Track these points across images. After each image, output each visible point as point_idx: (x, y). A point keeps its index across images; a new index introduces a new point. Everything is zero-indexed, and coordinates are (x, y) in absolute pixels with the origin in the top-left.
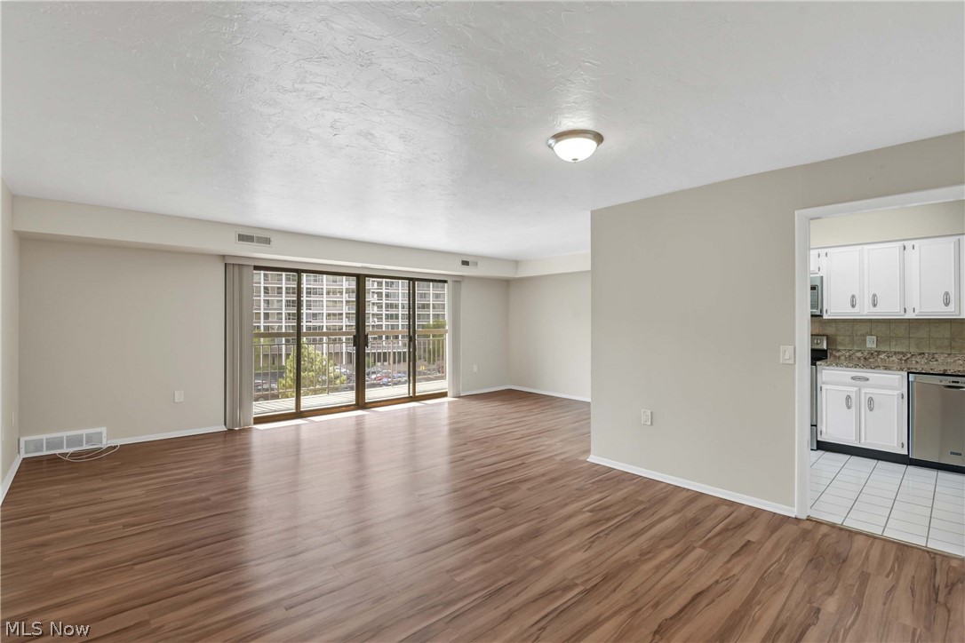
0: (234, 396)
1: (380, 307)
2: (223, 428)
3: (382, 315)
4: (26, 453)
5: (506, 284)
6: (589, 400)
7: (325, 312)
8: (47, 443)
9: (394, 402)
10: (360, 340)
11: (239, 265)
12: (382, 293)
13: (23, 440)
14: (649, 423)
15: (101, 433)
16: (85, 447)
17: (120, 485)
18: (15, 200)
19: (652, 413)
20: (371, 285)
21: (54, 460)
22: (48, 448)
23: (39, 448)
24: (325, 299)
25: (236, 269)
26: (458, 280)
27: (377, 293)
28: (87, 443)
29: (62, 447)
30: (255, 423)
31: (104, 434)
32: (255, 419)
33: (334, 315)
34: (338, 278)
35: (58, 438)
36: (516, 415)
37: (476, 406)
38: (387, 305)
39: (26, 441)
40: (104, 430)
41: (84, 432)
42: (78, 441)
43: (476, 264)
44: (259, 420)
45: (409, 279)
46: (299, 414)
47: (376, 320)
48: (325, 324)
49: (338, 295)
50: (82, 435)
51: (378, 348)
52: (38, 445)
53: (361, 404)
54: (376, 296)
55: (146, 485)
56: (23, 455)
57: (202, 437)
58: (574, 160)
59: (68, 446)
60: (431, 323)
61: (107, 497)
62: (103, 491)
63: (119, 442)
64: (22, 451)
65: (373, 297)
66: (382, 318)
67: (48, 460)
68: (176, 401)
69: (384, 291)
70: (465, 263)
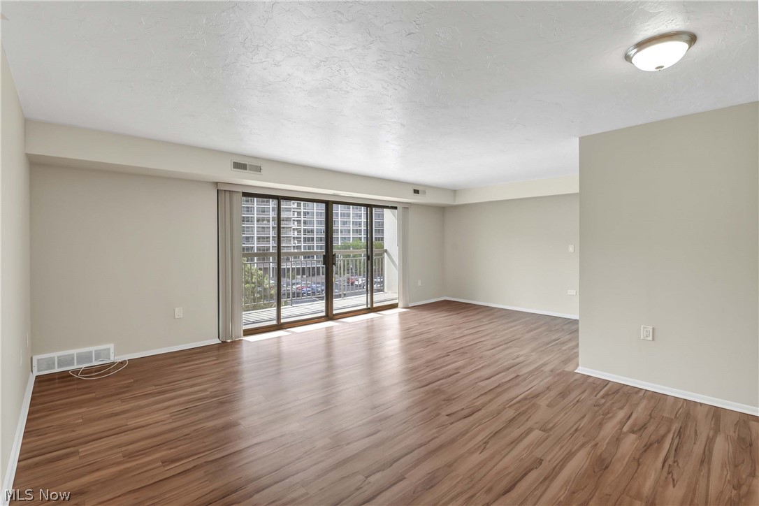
0: (226, 311)
1: (299, 231)
2: (219, 342)
3: (300, 238)
4: (39, 371)
5: (442, 210)
6: (576, 317)
7: (256, 236)
8: (59, 360)
9: (358, 313)
10: (329, 259)
11: (230, 191)
12: (300, 221)
13: (35, 358)
14: (650, 338)
15: (109, 349)
16: (95, 363)
17: (141, 407)
18: (29, 125)
19: (653, 329)
20: (338, 210)
21: (65, 377)
22: (60, 366)
23: (51, 366)
24: (256, 226)
25: (228, 194)
26: (407, 207)
27: (297, 221)
28: (96, 360)
29: (73, 364)
30: (245, 335)
31: (112, 351)
32: (245, 331)
33: (263, 238)
34: (310, 204)
35: (69, 355)
36: (472, 325)
37: (428, 316)
38: (305, 230)
39: (38, 360)
40: (111, 346)
41: (93, 349)
42: (88, 357)
43: (424, 192)
44: (248, 333)
45: (367, 206)
46: (280, 326)
47: (296, 242)
48: (256, 245)
49: (265, 222)
50: (91, 352)
51: (297, 264)
52: (50, 363)
53: (329, 316)
54: (296, 223)
55: (168, 407)
56: (36, 373)
57: (198, 350)
58: (658, 68)
59: (78, 363)
60: (340, 244)
61: (132, 423)
62: (127, 415)
63: (127, 357)
64: (35, 369)
65: (294, 224)
66: (301, 241)
67: (59, 378)
68: (176, 317)
69: (302, 219)
70: (416, 192)
